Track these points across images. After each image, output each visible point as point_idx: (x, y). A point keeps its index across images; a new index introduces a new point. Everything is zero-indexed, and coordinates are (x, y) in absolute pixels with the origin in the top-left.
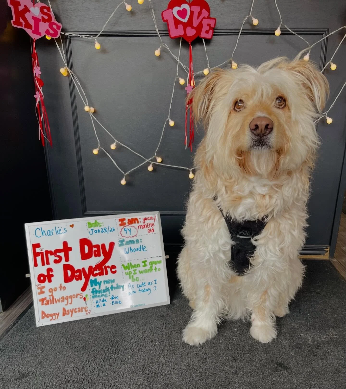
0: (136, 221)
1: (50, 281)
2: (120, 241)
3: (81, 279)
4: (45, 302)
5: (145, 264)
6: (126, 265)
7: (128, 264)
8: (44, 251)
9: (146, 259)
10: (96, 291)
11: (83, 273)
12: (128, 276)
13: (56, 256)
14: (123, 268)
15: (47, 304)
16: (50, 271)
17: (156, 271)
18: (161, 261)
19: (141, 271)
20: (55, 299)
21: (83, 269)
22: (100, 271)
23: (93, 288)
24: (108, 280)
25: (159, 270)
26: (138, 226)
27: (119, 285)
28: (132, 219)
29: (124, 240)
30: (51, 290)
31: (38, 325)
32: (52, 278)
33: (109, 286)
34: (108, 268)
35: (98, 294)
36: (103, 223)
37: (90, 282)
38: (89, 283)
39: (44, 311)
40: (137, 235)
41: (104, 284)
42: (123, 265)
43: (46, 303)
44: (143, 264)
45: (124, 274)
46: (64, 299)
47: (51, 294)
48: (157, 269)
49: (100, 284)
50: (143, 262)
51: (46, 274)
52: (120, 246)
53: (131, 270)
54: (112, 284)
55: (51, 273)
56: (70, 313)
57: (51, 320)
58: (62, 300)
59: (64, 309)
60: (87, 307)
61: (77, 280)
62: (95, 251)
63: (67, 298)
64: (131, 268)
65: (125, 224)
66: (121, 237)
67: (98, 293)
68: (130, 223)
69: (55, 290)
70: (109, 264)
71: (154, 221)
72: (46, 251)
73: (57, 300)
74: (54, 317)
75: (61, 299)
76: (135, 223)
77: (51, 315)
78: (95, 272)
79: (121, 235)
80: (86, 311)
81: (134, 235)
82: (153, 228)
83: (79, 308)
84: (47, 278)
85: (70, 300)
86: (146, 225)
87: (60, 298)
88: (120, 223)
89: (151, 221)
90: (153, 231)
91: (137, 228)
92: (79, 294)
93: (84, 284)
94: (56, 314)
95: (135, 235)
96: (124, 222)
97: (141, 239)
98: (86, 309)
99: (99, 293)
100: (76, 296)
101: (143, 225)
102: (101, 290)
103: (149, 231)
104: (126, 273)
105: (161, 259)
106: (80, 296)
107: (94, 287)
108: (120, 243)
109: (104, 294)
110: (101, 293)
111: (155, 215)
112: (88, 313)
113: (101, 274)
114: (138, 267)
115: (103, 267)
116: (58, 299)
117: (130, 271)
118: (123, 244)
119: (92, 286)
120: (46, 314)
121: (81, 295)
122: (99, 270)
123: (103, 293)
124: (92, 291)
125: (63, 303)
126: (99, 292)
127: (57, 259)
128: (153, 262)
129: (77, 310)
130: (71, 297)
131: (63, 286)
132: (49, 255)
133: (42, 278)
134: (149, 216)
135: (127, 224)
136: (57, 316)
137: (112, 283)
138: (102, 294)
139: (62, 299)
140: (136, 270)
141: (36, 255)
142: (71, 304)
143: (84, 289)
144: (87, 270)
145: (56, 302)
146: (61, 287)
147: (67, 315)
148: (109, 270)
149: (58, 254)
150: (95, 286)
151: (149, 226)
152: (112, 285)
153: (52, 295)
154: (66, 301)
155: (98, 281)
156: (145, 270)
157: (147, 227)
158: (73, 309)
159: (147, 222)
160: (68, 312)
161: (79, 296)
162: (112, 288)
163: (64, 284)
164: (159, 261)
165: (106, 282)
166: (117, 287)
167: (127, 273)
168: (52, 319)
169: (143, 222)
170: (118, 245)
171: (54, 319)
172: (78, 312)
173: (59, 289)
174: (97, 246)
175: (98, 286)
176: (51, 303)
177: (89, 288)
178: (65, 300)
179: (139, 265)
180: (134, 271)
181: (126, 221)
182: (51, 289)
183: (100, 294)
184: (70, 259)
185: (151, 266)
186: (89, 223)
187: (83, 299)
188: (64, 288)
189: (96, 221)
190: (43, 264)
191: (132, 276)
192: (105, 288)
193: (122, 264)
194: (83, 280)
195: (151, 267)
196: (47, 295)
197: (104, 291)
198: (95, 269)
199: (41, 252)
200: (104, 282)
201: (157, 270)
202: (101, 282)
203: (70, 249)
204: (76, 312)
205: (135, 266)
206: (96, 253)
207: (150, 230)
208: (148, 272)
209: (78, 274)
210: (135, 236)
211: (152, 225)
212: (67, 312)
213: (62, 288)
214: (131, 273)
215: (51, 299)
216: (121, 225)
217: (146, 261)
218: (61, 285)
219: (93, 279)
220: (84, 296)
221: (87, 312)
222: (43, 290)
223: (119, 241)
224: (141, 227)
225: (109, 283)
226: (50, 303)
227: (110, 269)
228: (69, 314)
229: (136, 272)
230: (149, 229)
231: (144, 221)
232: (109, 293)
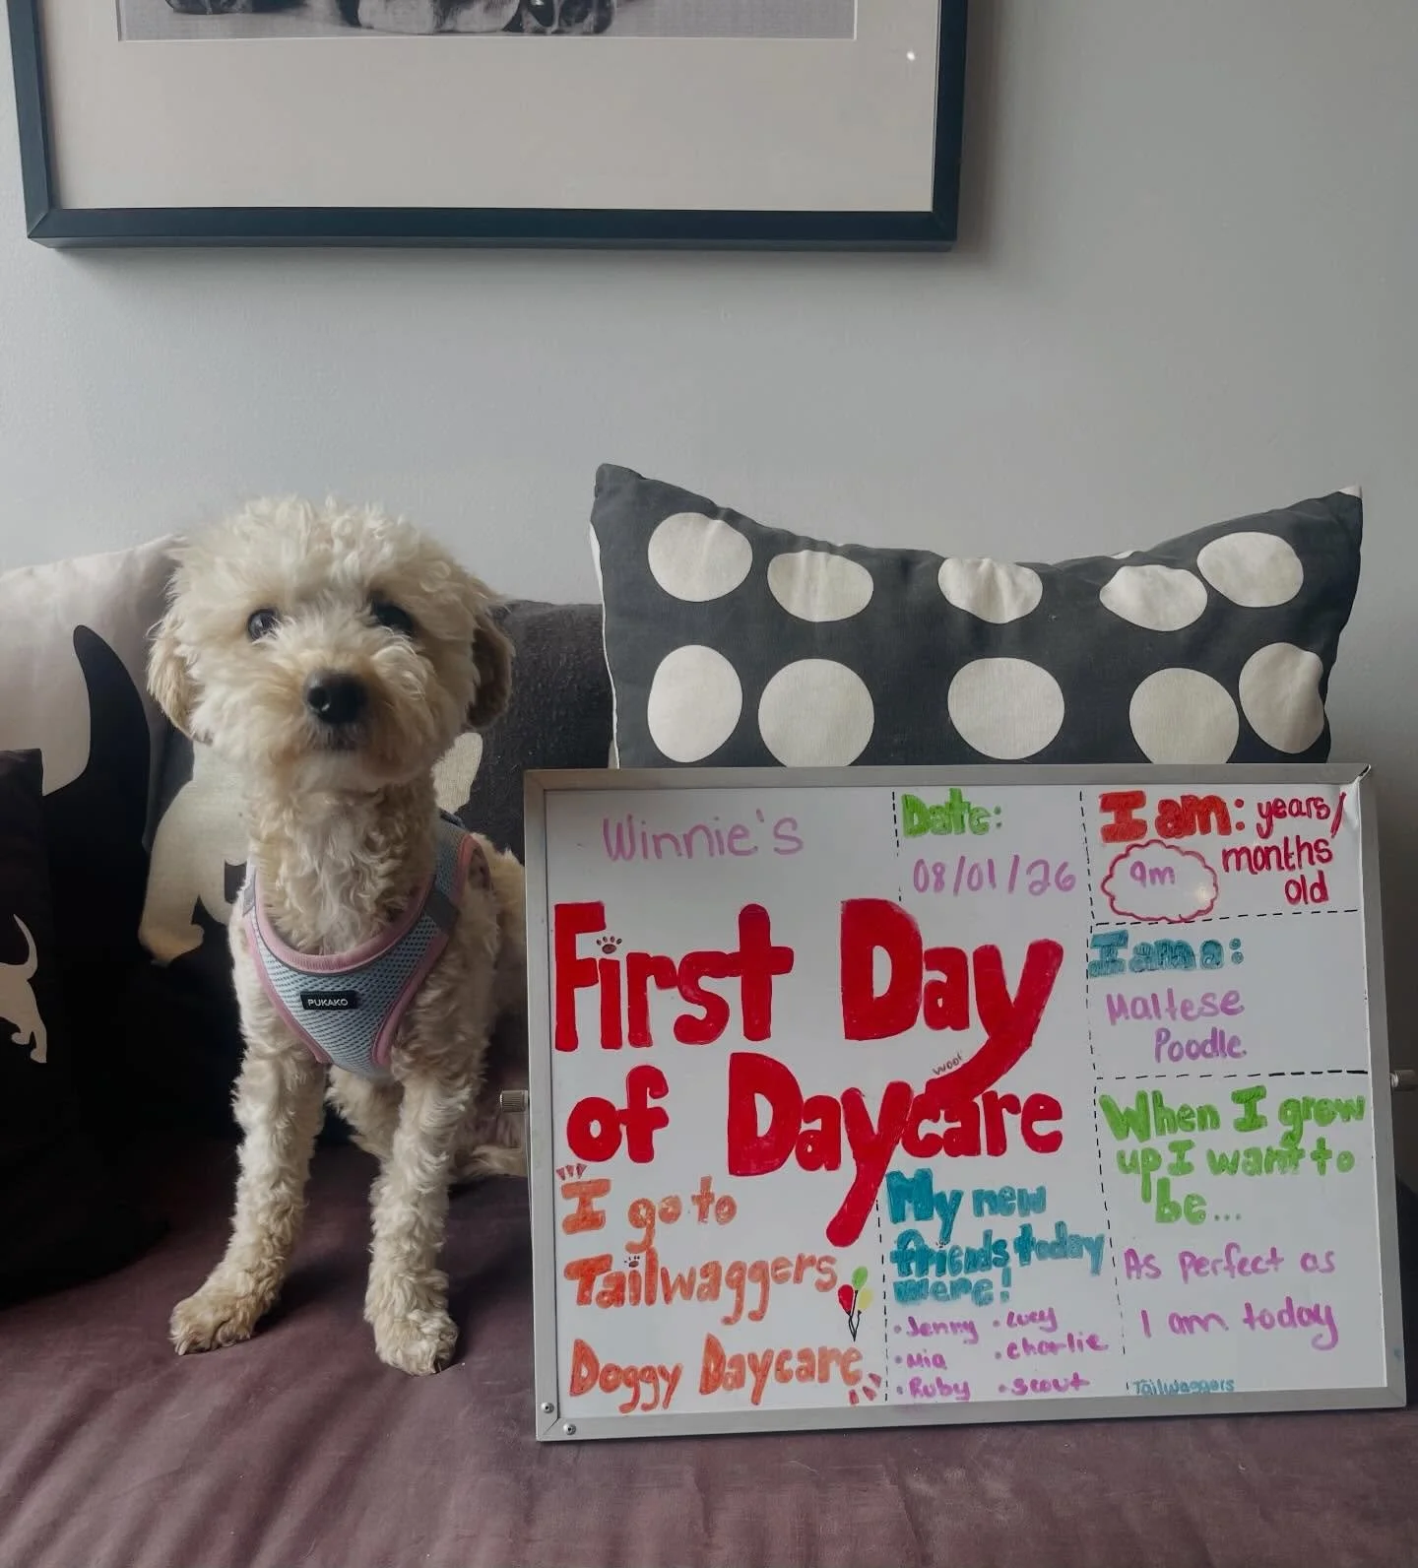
0: (1213, 817)
1: (642, 1152)
2: (1096, 942)
3: (834, 1164)
4: (599, 1284)
5: (1251, 1110)
6: (1126, 1102)
7: (1142, 1096)
8: (620, 956)
9: (1264, 1081)
10: (924, 1257)
11: (846, 1121)
12: (1136, 1179)
13: (690, 993)
14: (1102, 1118)
15: (608, 1304)
16: (648, 1090)
17: (1322, 1169)
18: (1361, 1103)
19: (1223, 1156)
20: (665, 1276)
21: (853, 1097)
22: (958, 1124)
23: (903, 1227)
24: (1003, 1191)
25: (1347, 1161)
26: (1226, 854)
27: (1071, 1231)
28: (1183, 798)
29: (1122, 938)
30: (641, 1214)
31: (545, 1429)
32: (658, 1136)
33: (1007, 1227)
34: (1004, 1110)
35: (932, 1276)
36: (998, 811)
37: (889, 1187)
38: (882, 1194)
39: (589, 1342)
40: (1210, 909)
41: (979, 1212)
42: (1107, 1105)
43: (604, 1294)
44: (1240, 1111)
45: (1110, 1163)
46: (716, 1281)
47: (638, 1235)
48: (1329, 1155)
49: (948, 1208)
50: (1237, 1097)
51: (620, 1101)
52: (1094, 970)
53: (1159, 1143)
54: (1025, 1221)
55: (651, 1103)
56: (750, 1379)
57: (624, 1408)
58: (703, 1286)
59: (712, 1347)
60: (854, 1355)
61: (808, 1163)
62: (934, 986)
63: (735, 1275)
64: (1161, 1131)
65: (1142, 826)
66: (1104, 912)
67: (932, 1269)
68: (1169, 825)
69: (671, 1216)
70: (1017, 1082)
71: (1335, 828)
72: (633, 959)
73: (672, 1280)
74: (647, 1392)
75: (699, 1281)
76: (1205, 829)
77: (633, 1378)
78: (926, 1128)
79: (1107, 899)
80: (851, 1378)
81: (1193, 911)
82: (1321, 874)
83: (805, 1355)
84: (623, 1129)
85: (752, 1291)
86: (1276, 848)
87: (692, 1273)
88: (1109, 818)
89: (1311, 829)
90: (1317, 894)
91: (1216, 861)
92: (812, 1261)
93: (848, 1200)
94: (663, 1372)
95: (1199, 913)
96: (1137, 814)
97: (1236, 944)
98: (853, 1367)
99: (941, 1271)
100: (792, 1270)
101: (1258, 849)
102: (953, 1250)
103: (1293, 892)
104: (1121, 1156)
105: (1364, 1089)
106: (820, 1270)
107: (910, 1223)
108: (1095, 955)
109: (974, 1277)
110: (954, 1273)
111: (1343, 789)
112: (861, 1395)
113: (961, 1144)
114: (1203, 1127)
115: (979, 1100)
116: (680, 1277)
117: (1147, 1144)
118: (1113, 961)
119: (898, 1216)
120: (602, 1366)
121: (824, 1265)
122: (948, 1119)
123: (968, 1271)
124: (895, 1248)
125: (708, 1303)
126: (943, 1262)
127: (699, 1012)
128: (1308, 1102)
129: (792, 1364)
130: (761, 1272)
131: (718, 1190)
132: (651, 981)
133: (595, 1128)
134: (1303, 792)
135: (1152, 833)
136: (663, 1385)
137: (1024, 1213)
138: (956, 1278)
139: (707, 1281)
140: (1190, 1145)
141: (572, 973)
142: (756, 1316)
143: (845, 1229)
144: (873, 1109)
145: (668, 1298)
146: (704, 1199)
147: (730, 1388)
148: (1012, 1123)
149: (707, 983)
150: (918, 1218)
151: (1293, 860)
152: (1026, 1230)
153: (646, 1246)
154: (727, 1295)
155: (936, 1190)
156: (1248, 1153)
157: (1280, 867)
158: (768, 1354)
159: (1285, 828)
160: (733, 1371)
161: (811, 1274)
162: (1026, 1244)
163: (727, 1185)
164: (1348, 1104)
165: (991, 1201)
166: (1054, 1243)
167: (1128, 1161)
168: (633, 1404)
169: (1259, 826)
170: (1086, 966)
171: (646, 1407)
172: (801, 1378)
173: (695, 1209)
174: (948, 959)
175: (937, 1221)
176: (636, 1299)
177: (880, 1229)
178: (724, 1288)
179: (1208, 1117)
180: (1177, 1148)
181: (1148, 813)
182: (646, 1203)
183: (947, 1279)
184: (774, 1026)
185: (1291, 1128)
186: (912, 805)
187: (833, 1294)
188: (726, 1209)
189: (956, 796)
190: (610, 1040)
191: (1164, 1185)
192: (978, 1244)
193: (1097, 1097)
194: (849, 1168)
195: (1292, 1138)
196: (613, 1239)
197: (975, 1260)
198: (928, 1107)
199: (603, 961)
200: (980, 1197)
201: (1331, 1164)
202: (957, 1196)
203: (783, 960)
204: (784, 1377)
205: (1183, 1118)
206: (940, 1002)
207: (1301, 888)
208: (1269, 1170)
209: (817, 1125)
210: (1199, 919)
211: (1318, 851)
212: (727, 1370)
213: (712, 1208)
214: (1158, 1158)
215: (641, 1269)
216: (1110, 834)
217: (1259, 1093)
218: (706, 1183)
219: (909, 1175)
220: (845, 1279)
221: (858, 1388)
222: (598, 1204)
223: (1090, 937)
224: (1244, 857)
225: (1009, 1210)
226: (627, 1294)
227: (1019, 1117)
228: (739, 1382)
229: (1189, 1157)
230: (1296, 875)
231: (1264, 823)
232: (1007, 1282)
